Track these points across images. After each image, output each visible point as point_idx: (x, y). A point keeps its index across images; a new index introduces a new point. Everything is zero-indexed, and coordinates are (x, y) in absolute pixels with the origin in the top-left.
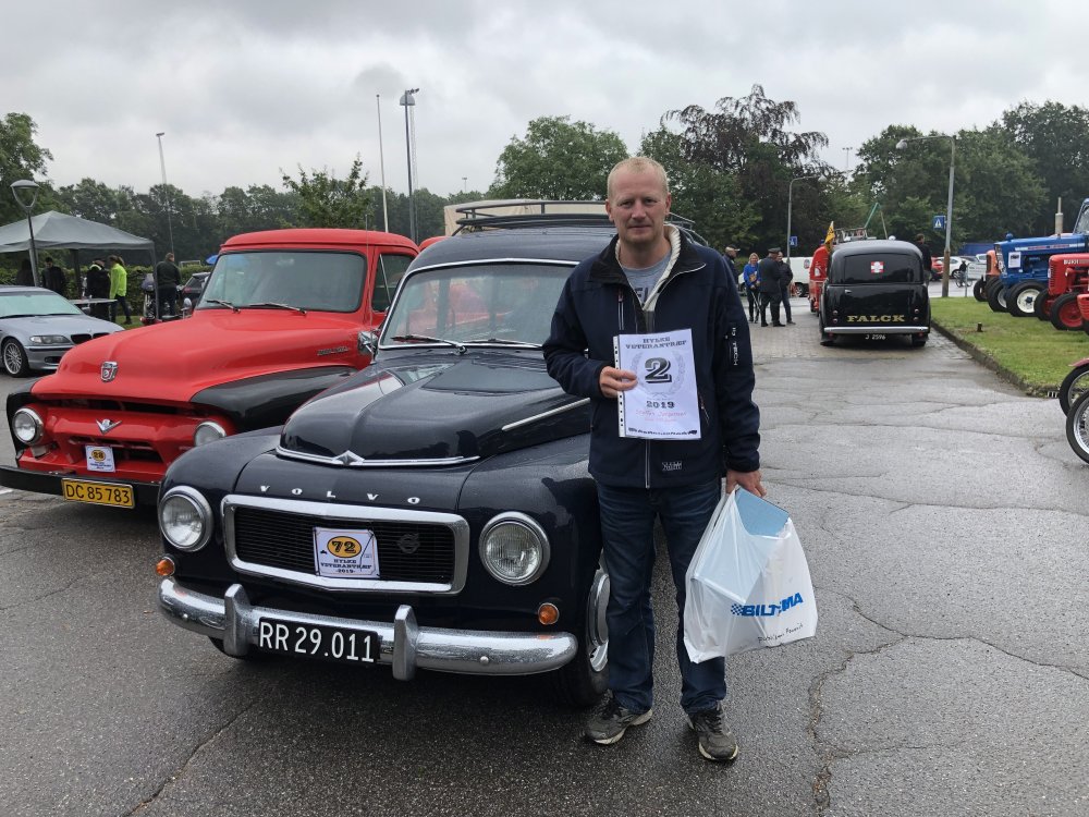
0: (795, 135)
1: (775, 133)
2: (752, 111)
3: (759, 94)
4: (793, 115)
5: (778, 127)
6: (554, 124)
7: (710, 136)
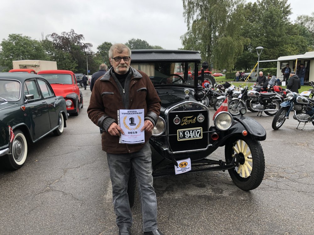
0: (84, 43)
1: (78, 42)
2: (71, 36)
3: (73, 32)
4: (83, 38)
5: (79, 41)
6: (18, 36)
7: (61, 42)
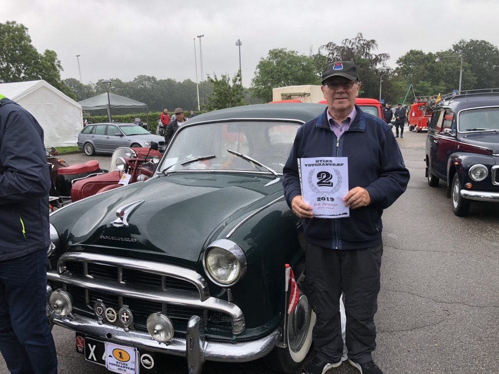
0: (376, 55)
1: (367, 54)
2: (357, 45)
3: (360, 37)
4: (375, 46)
5: (368, 51)
6: (280, 52)
7: (339, 56)
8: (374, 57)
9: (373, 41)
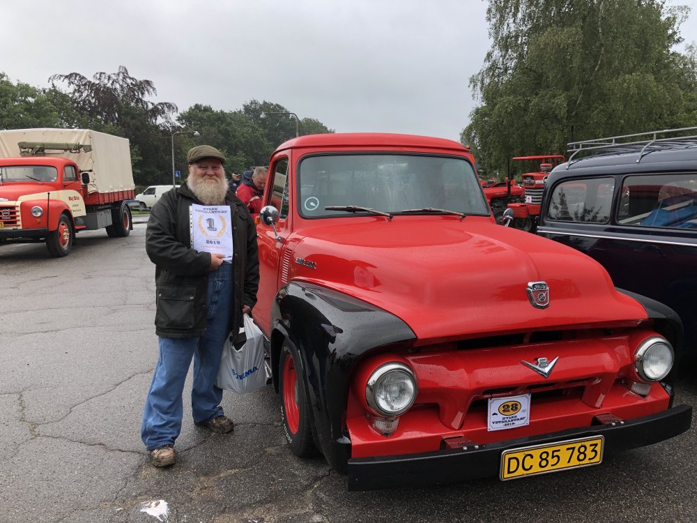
2: (121, 83)
3: (125, 73)
4: (151, 90)
5: (140, 96)
8: (150, 107)
9: (148, 82)
